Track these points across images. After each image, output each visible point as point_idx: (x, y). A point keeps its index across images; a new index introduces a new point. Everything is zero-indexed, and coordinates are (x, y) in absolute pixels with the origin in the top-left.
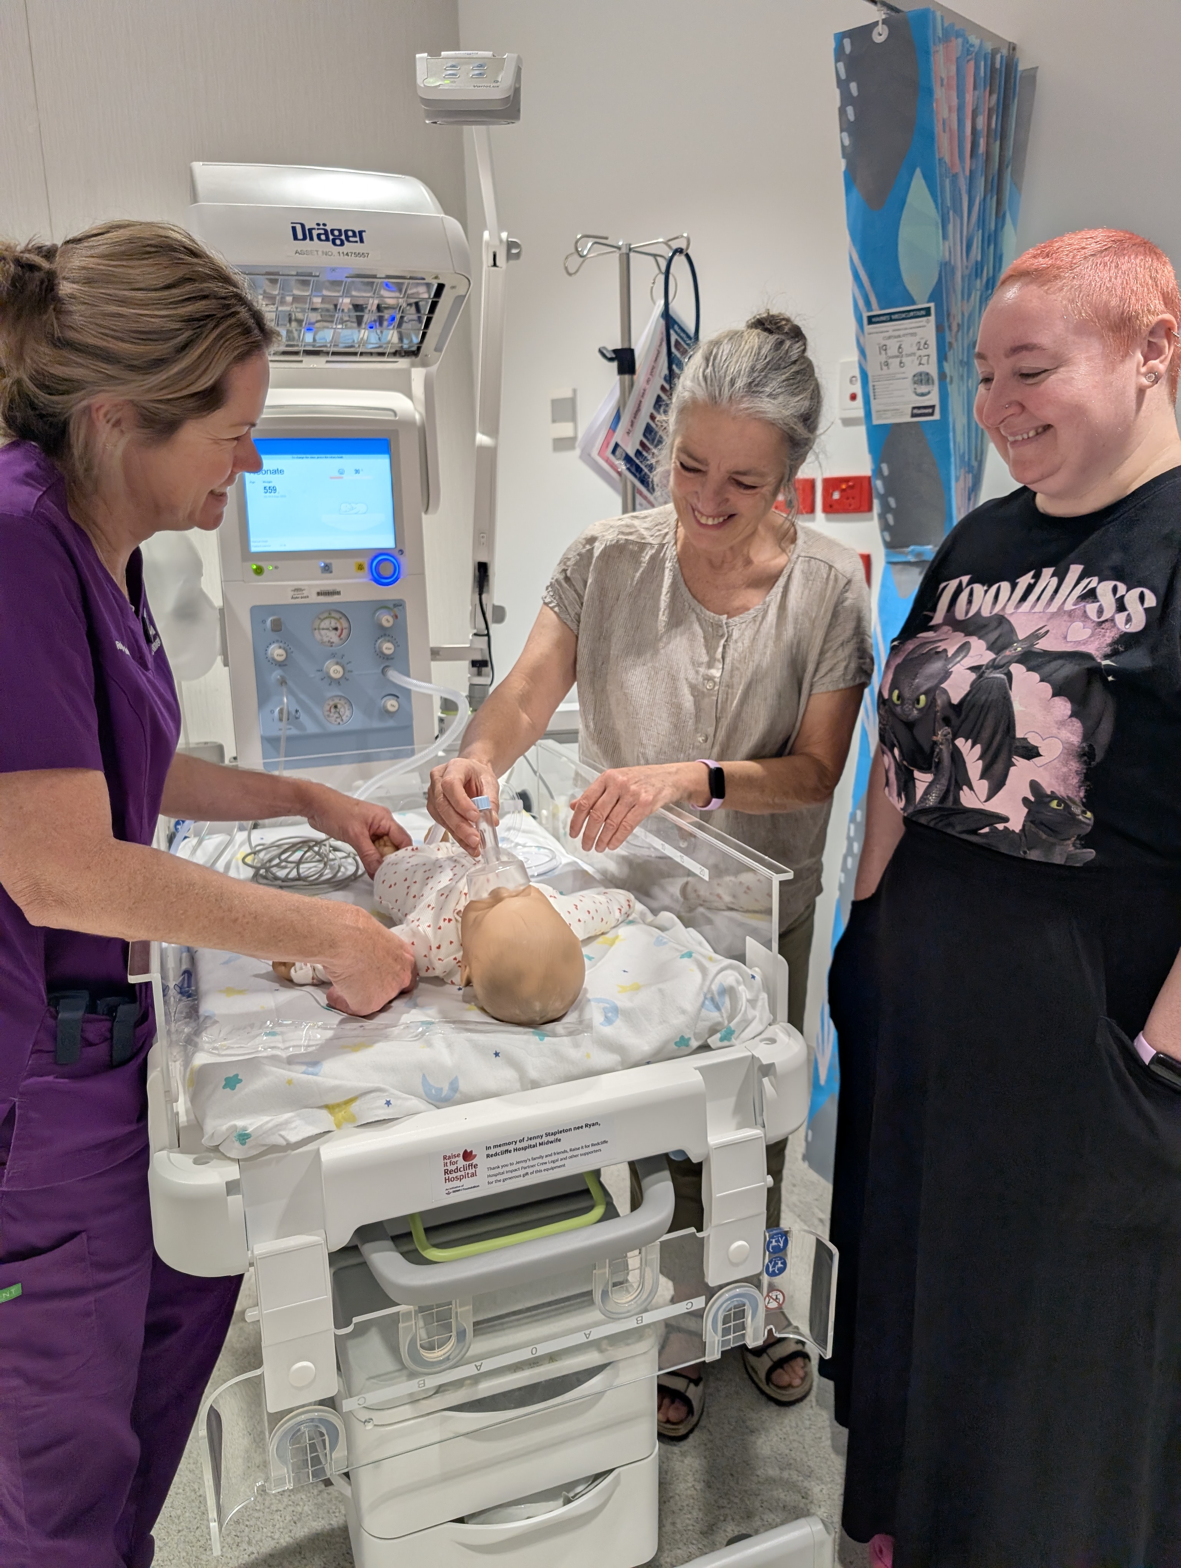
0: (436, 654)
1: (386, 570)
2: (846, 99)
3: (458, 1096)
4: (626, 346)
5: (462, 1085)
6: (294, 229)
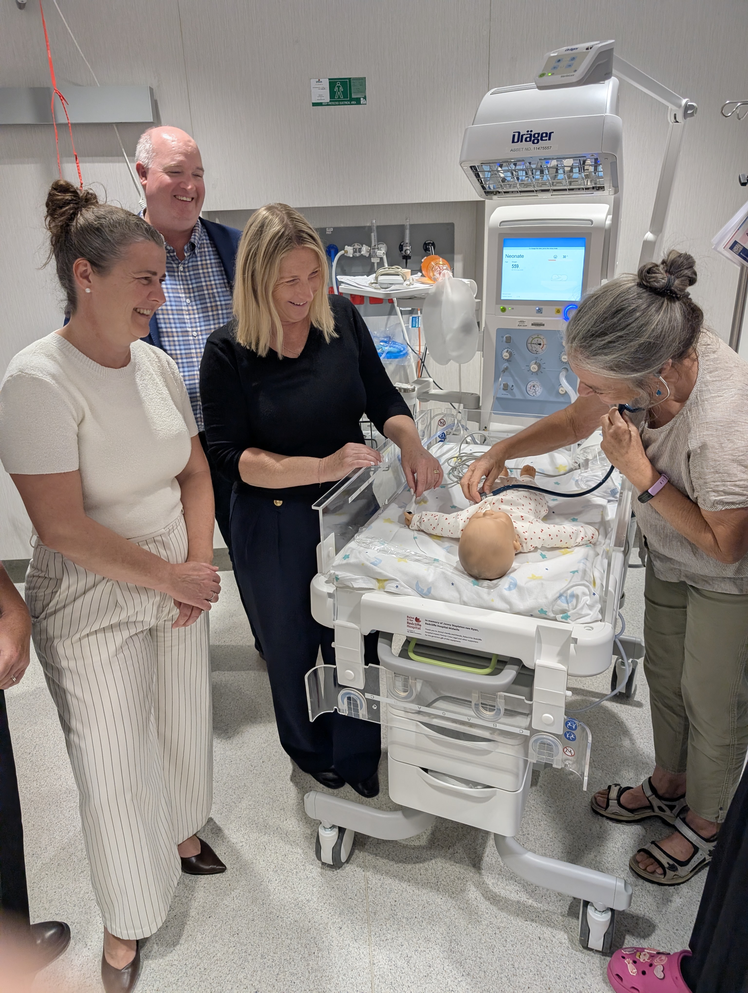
3: (429, 595)
5: (432, 591)
6: (514, 136)
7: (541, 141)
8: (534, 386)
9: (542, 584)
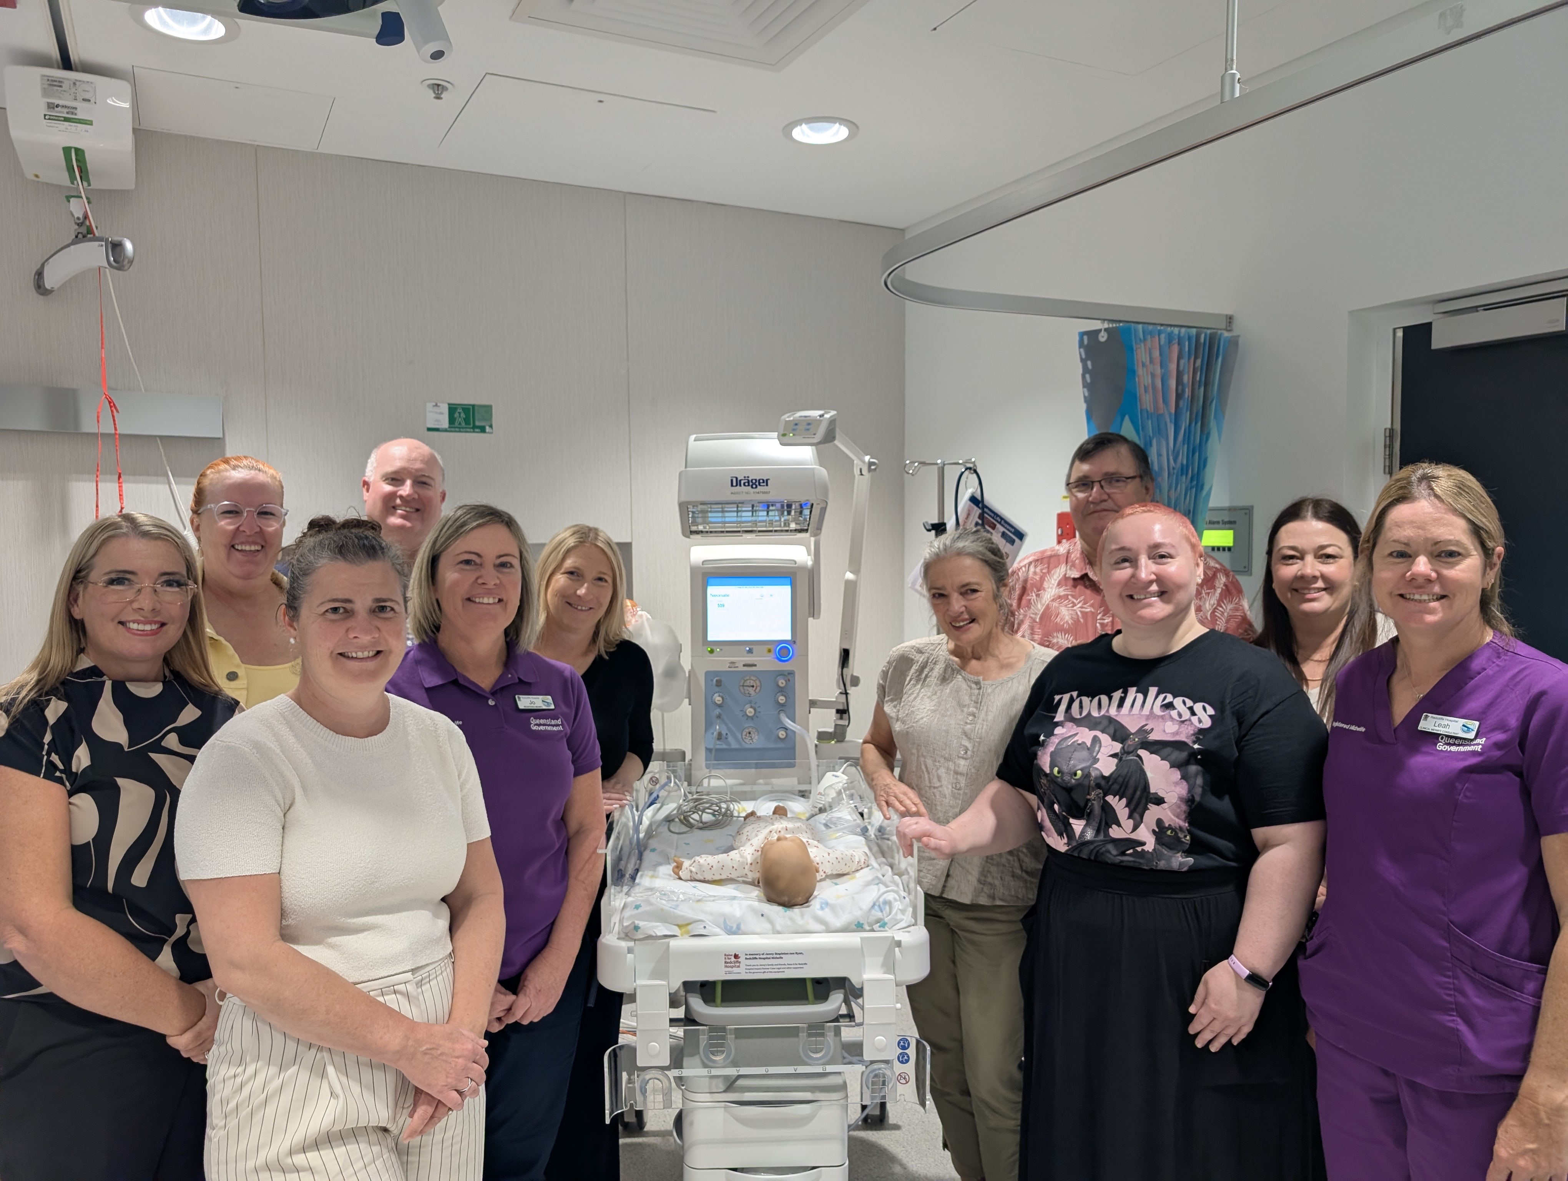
0: (813, 704)
1: (786, 653)
2: (1085, 370)
3: (740, 932)
4: (941, 521)
5: (743, 927)
6: (732, 481)
7: (758, 487)
8: (750, 733)
9: (853, 898)
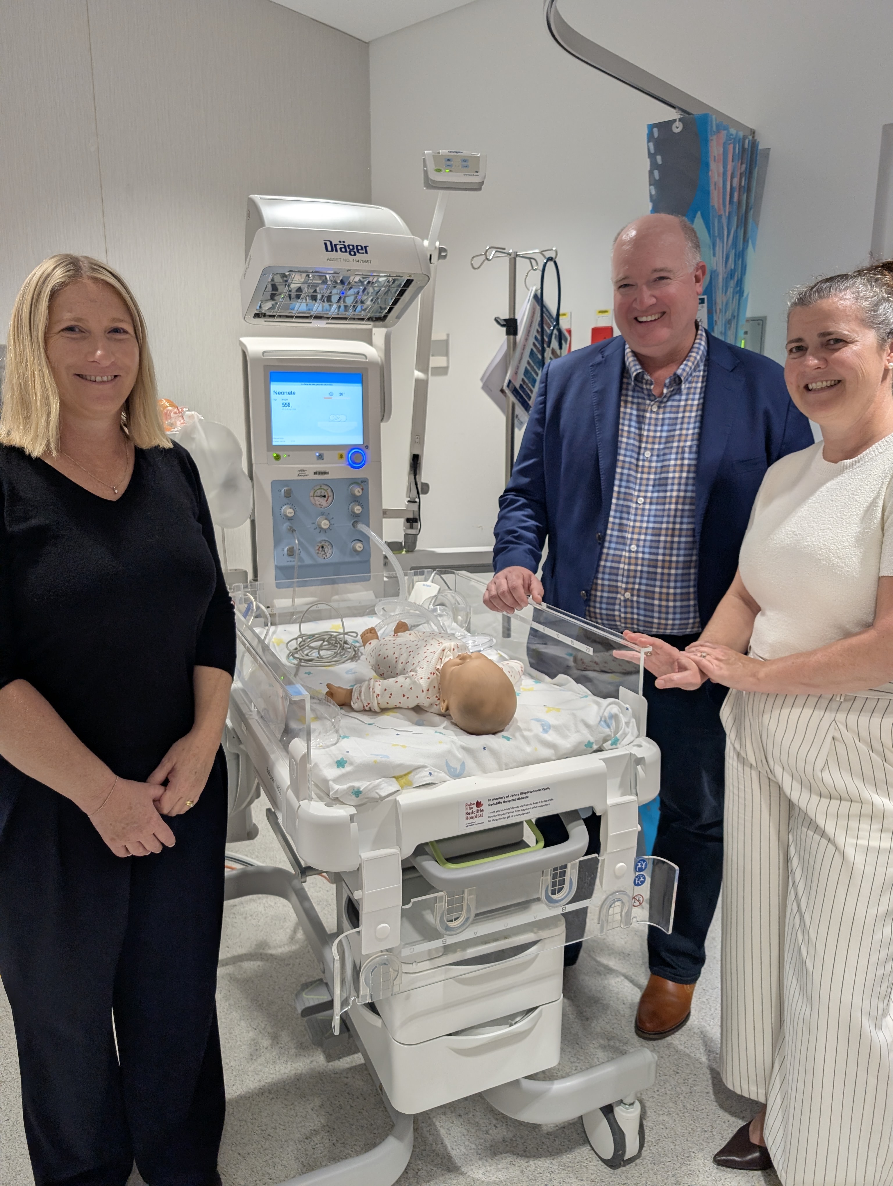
1: (358, 459)
3: (462, 774)
4: (512, 317)
5: (466, 767)
6: (326, 244)
7: (357, 254)
8: (323, 547)
